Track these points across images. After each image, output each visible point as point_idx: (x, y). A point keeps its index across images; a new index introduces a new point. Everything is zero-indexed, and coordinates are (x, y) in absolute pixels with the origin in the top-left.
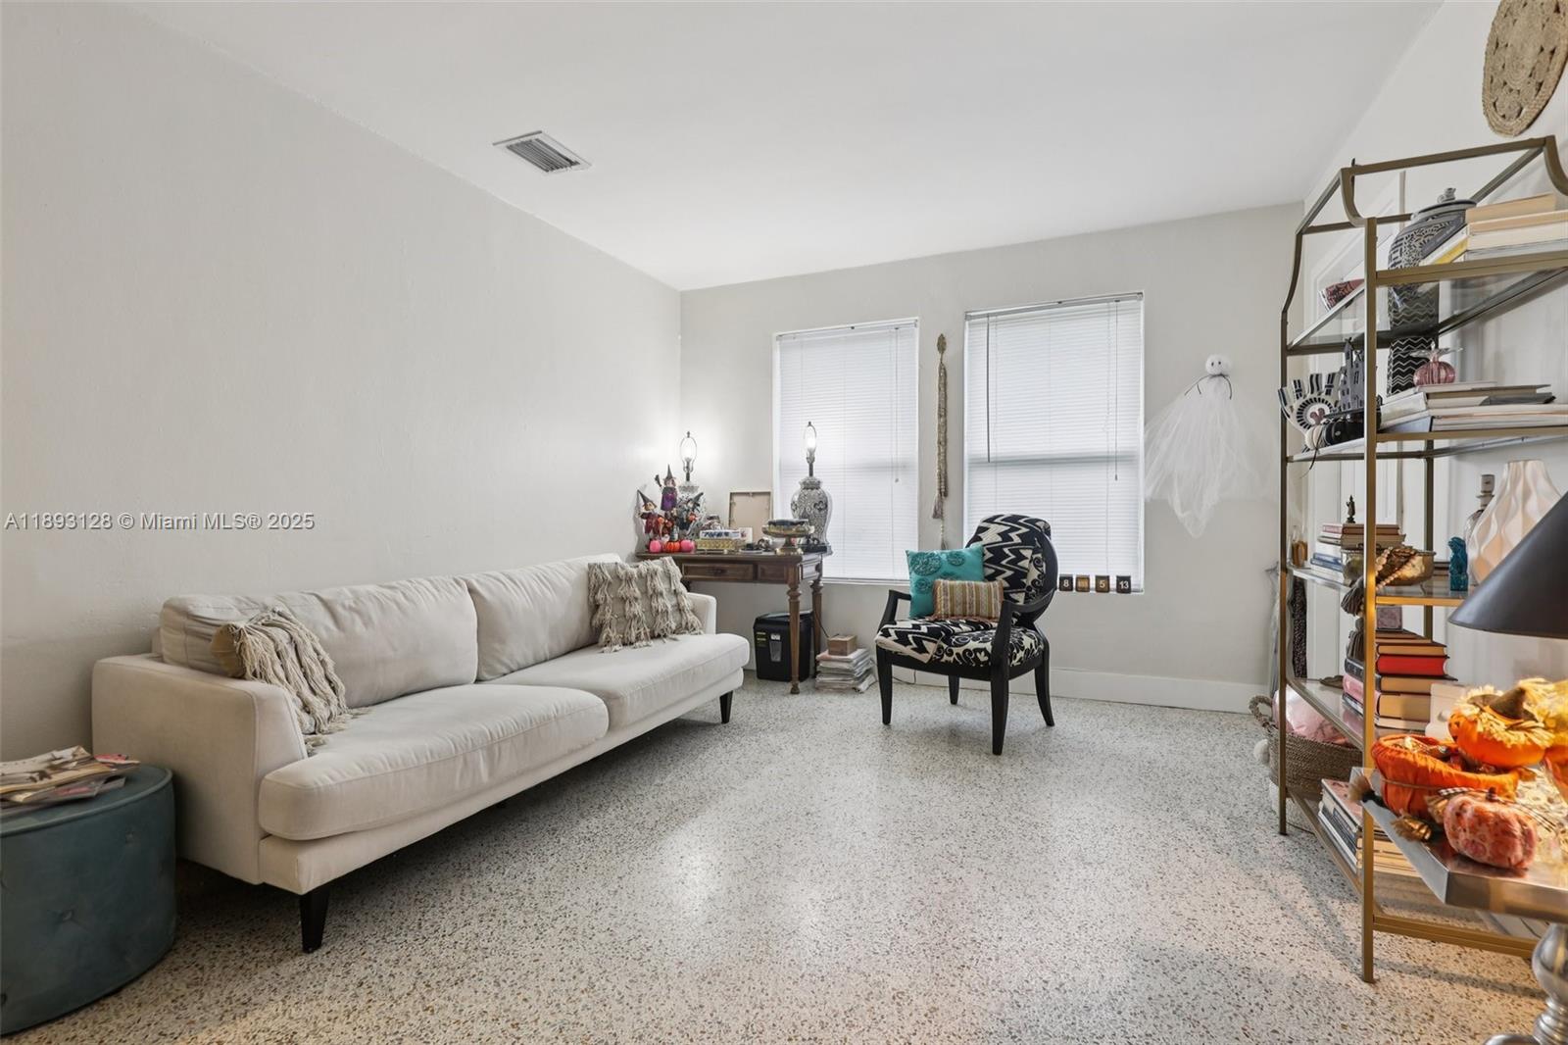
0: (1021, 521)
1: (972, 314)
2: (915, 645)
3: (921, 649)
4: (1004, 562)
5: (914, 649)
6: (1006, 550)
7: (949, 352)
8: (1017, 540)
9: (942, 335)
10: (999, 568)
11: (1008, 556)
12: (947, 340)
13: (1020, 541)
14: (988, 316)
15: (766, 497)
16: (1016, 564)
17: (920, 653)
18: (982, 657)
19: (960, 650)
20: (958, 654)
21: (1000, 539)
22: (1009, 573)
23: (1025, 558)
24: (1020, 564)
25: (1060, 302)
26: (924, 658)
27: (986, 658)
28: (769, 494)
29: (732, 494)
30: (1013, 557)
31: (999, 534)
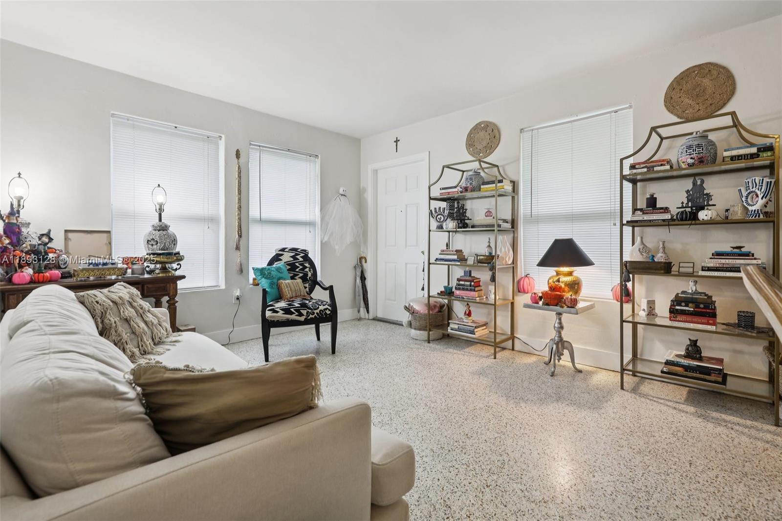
0: (299, 250)
1: (252, 143)
2: (297, 314)
3: (301, 315)
4: (297, 270)
5: (297, 315)
6: (297, 264)
7: (242, 160)
8: (301, 259)
9: (238, 150)
10: (295, 273)
11: (299, 267)
12: (241, 153)
13: (302, 260)
14: (260, 146)
15: (105, 235)
16: (303, 270)
17: (301, 316)
18: (328, 312)
19: (318, 311)
20: (317, 313)
21: (292, 259)
22: (301, 275)
23: (307, 267)
24: (305, 270)
25: (289, 150)
26: (302, 319)
27: (330, 312)
28: (109, 232)
29: (66, 231)
30: (301, 267)
31: (291, 257)
